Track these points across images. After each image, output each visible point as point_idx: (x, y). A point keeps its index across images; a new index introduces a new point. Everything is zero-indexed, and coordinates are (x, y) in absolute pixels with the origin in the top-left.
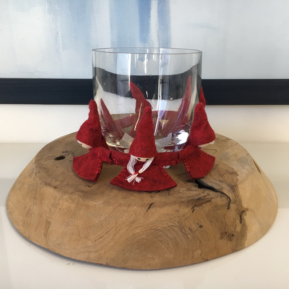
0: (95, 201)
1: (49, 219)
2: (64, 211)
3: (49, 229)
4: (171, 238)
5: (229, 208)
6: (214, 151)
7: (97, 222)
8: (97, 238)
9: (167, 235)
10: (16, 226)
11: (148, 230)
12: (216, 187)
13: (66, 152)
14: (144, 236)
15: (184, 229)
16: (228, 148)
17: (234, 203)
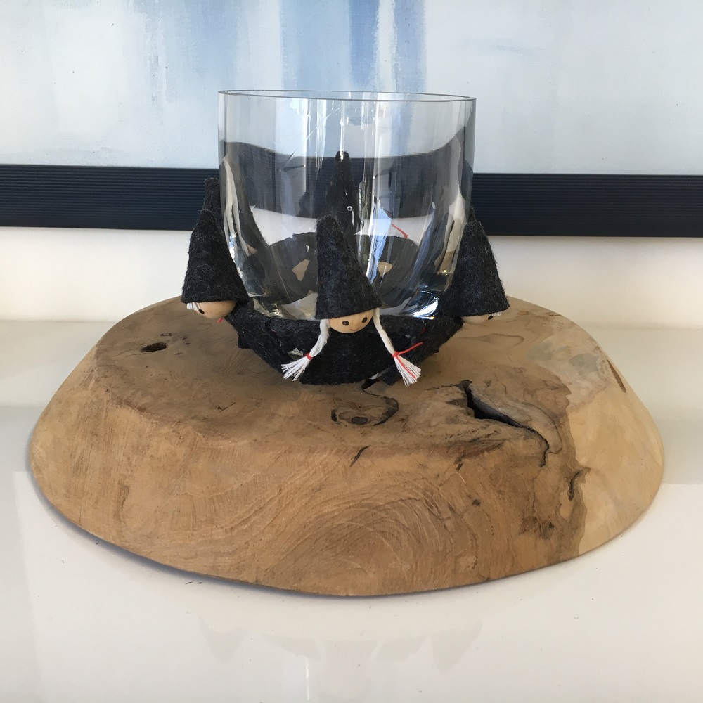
0: (232, 439)
1: (127, 480)
2: (160, 461)
3: (125, 503)
4: (406, 525)
5: (544, 465)
6: (518, 340)
7: (235, 487)
8: (236, 523)
9: (396, 520)
10: (51, 499)
11: (353, 506)
12: (516, 417)
13: (170, 335)
14: (344, 521)
15: (437, 507)
16: (551, 334)
17: (558, 453)
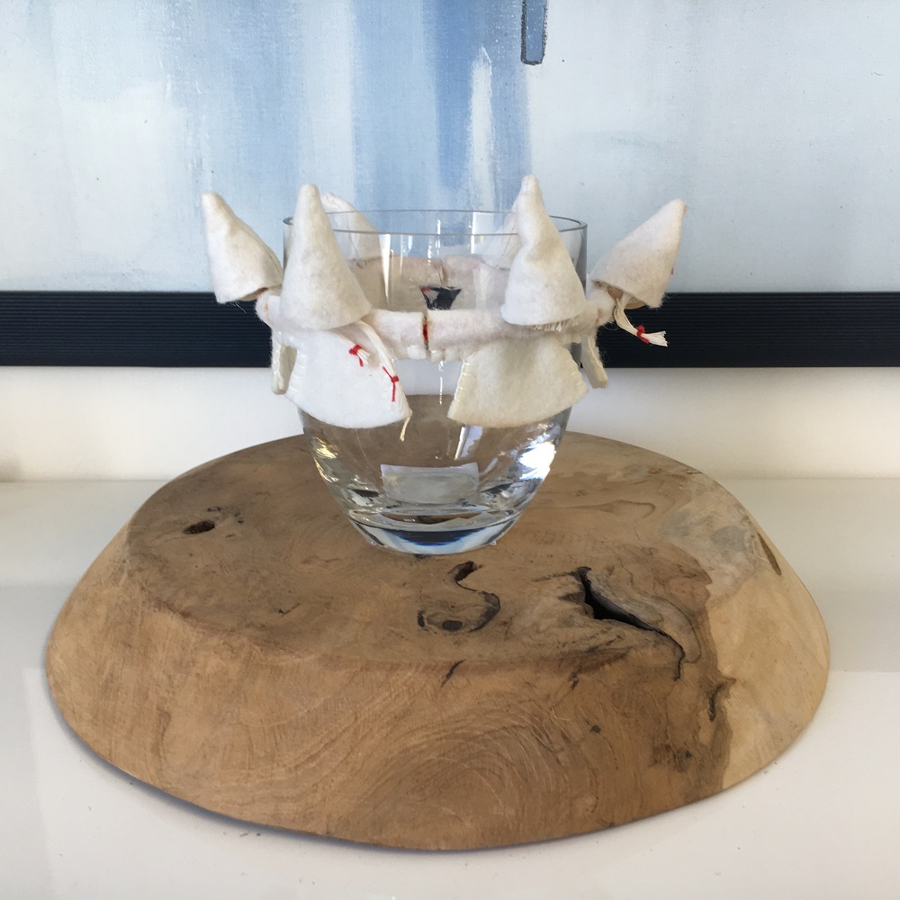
0: (297, 653)
1: (168, 704)
2: (208, 681)
3: (166, 734)
4: (510, 760)
5: (679, 677)
6: (648, 508)
7: (300, 714)
8: (302, 760)
9: (498, 754)
10: (74, 724)
11: (445, 738)
12: (643, 616)
13: (219, 509)
14: (433, 756)
15: (547, 736)
16: (689, 500)
17: (695, 662)
